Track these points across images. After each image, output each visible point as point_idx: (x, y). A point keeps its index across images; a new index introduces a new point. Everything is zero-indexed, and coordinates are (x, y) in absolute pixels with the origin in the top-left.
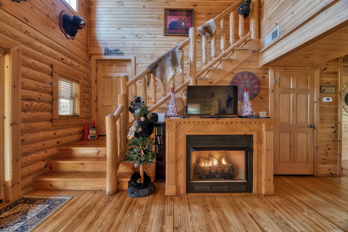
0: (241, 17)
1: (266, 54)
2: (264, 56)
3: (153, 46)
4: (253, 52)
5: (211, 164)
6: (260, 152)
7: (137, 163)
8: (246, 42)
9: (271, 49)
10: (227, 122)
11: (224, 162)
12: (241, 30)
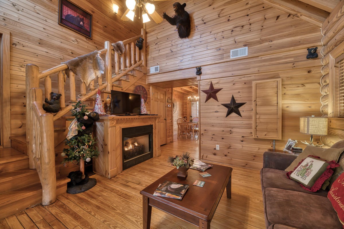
0: (137, 49)
1: (151, 78)
2: (149, 78)
3: (42, 29)
4: (144, 74)
5: (129, 148)
6: (155, 134)
7: (89, 157)
8: (139, 66)
9: (154, 76)
10: (143, 118)
11: (136, 144)
12: (138, 58)
